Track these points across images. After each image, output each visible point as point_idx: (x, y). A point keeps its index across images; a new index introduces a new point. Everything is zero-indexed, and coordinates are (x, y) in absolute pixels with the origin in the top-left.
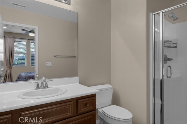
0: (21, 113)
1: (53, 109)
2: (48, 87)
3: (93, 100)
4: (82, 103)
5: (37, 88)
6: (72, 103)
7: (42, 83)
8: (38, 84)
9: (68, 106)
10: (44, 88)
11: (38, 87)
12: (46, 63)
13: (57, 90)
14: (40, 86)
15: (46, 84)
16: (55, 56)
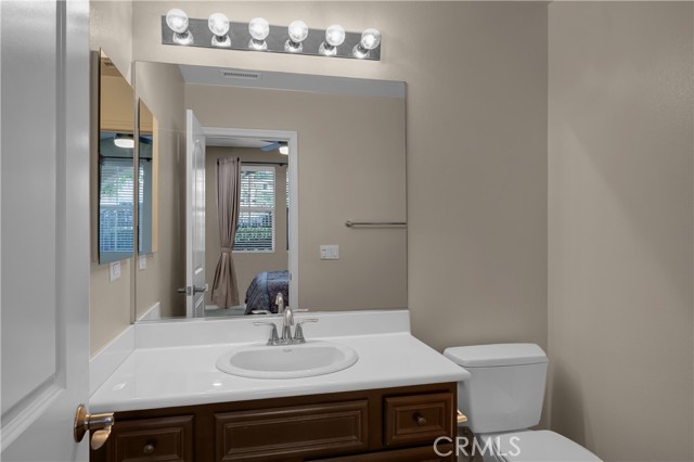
0: (216, 415)
1: (305, 418)
2: (302, 340)
3: (442, 405)
4: (398, 409)
5: (271, 343)
6: (364, 404)
7: (286, 329)
8: (274, 331)
9: (351, 413)
10: (292, 341)
11: (274, 339)
12: (322, 247)
13: (330, 354)
14: (280, 336)
15: (299, 329)
16: (348, 225)
